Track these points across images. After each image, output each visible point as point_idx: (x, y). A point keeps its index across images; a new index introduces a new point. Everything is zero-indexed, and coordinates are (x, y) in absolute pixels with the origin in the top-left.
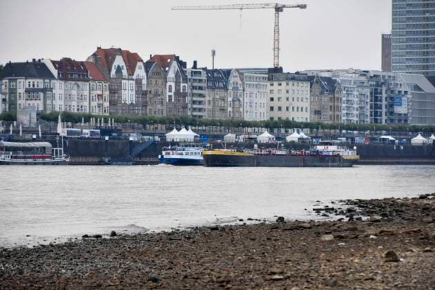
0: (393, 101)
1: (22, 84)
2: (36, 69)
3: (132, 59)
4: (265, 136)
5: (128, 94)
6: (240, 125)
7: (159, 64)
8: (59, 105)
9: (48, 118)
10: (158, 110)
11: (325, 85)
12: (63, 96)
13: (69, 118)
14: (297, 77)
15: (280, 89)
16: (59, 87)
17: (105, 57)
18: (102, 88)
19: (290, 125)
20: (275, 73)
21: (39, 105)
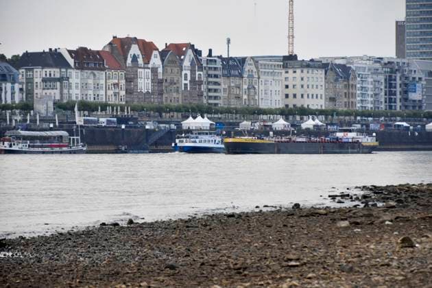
0: (407, 87)
1: (39, 74)
2: (53, 58)
3: (147, 48)
4: (281, 123)
5: (144, 83)
6: (255, 112)
7: (174, 53)
8: (75, 94)
9: (64, 107)
10: (174, 98)
11: (339, 72)
12: (80, 85)
13: (86, 107)
14: (311, 65)
15: (294, 76)
16: (75, 77)
17: (120, 46)
18: (118, 77)
19: (305, 112)
20: (289, 60)
21: (55, 94)
